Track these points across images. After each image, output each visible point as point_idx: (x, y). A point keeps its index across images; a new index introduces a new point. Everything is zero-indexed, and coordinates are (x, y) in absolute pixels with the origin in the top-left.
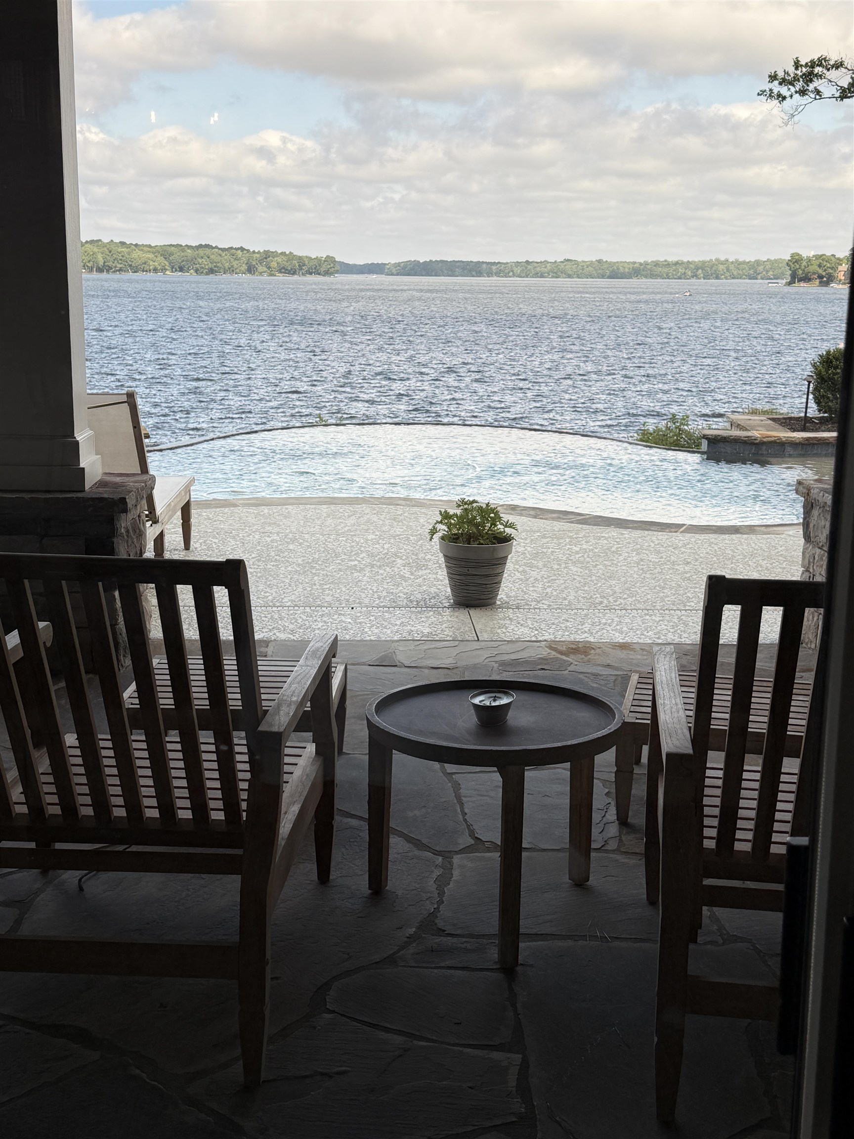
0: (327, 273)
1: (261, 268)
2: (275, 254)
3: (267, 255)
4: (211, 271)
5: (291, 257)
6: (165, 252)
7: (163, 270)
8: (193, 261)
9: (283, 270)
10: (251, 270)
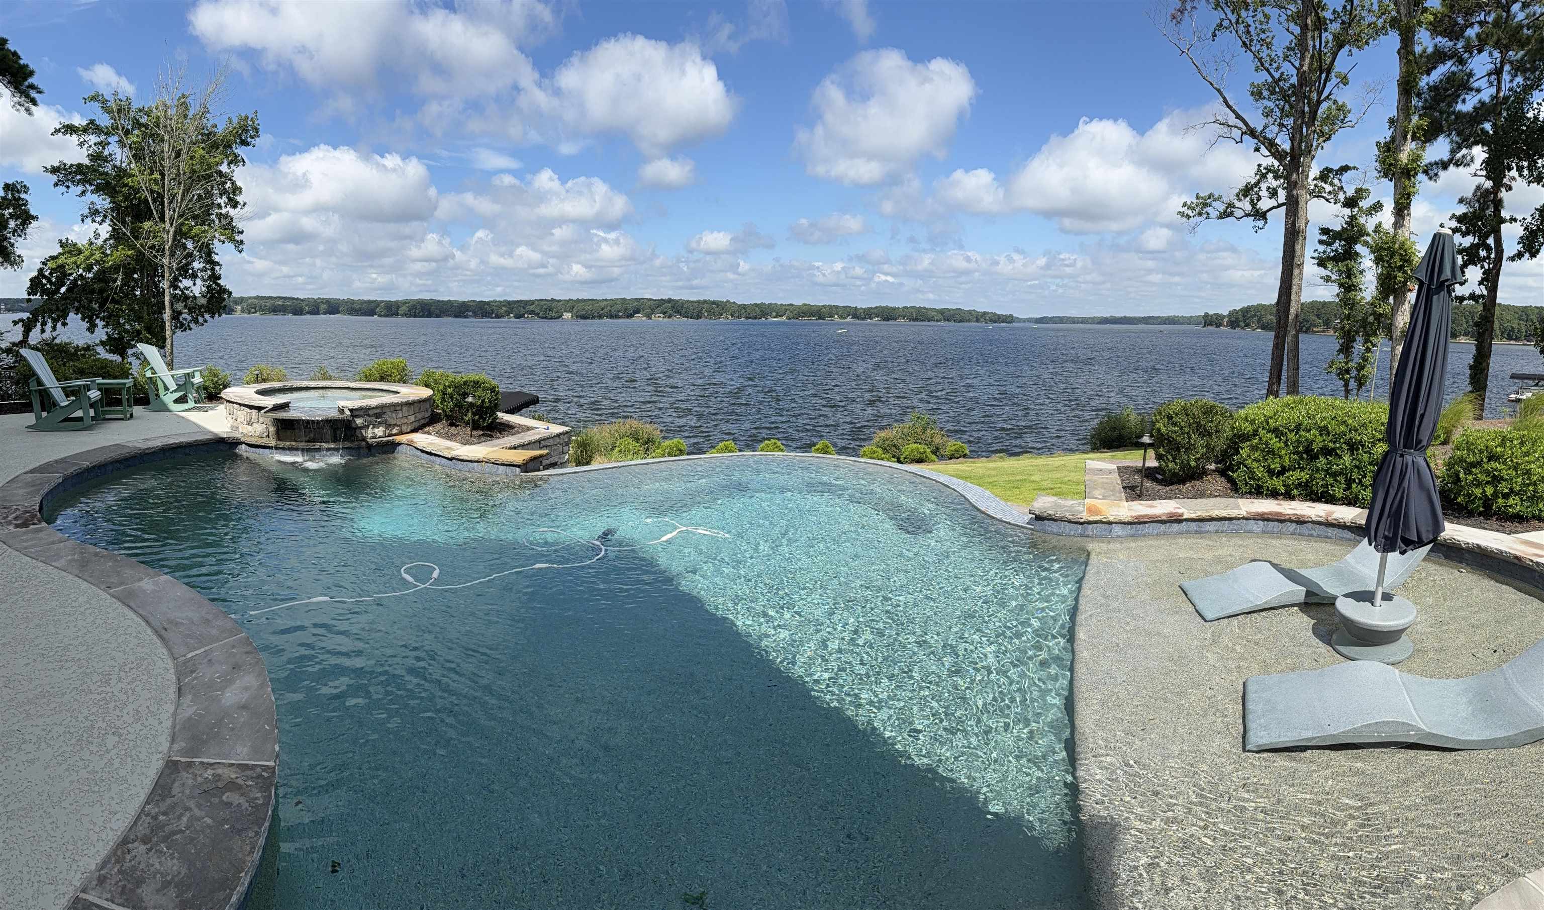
0: (1010, 322)
1: (982, 320)
2: (988, 313)
3: (985, 313)
4: (961, 321)
5: (995, 314)
6: (941, 312)
7: (940, 320)
8: (953, 316)
9: (991, 321)
10: (977, 321)
